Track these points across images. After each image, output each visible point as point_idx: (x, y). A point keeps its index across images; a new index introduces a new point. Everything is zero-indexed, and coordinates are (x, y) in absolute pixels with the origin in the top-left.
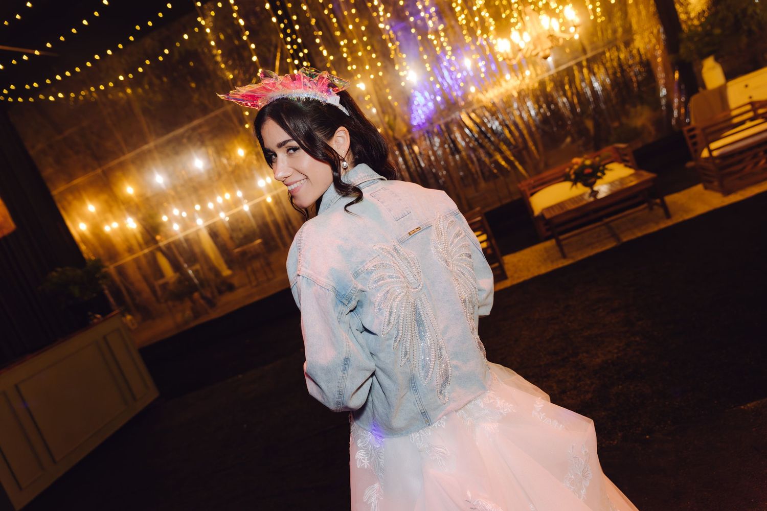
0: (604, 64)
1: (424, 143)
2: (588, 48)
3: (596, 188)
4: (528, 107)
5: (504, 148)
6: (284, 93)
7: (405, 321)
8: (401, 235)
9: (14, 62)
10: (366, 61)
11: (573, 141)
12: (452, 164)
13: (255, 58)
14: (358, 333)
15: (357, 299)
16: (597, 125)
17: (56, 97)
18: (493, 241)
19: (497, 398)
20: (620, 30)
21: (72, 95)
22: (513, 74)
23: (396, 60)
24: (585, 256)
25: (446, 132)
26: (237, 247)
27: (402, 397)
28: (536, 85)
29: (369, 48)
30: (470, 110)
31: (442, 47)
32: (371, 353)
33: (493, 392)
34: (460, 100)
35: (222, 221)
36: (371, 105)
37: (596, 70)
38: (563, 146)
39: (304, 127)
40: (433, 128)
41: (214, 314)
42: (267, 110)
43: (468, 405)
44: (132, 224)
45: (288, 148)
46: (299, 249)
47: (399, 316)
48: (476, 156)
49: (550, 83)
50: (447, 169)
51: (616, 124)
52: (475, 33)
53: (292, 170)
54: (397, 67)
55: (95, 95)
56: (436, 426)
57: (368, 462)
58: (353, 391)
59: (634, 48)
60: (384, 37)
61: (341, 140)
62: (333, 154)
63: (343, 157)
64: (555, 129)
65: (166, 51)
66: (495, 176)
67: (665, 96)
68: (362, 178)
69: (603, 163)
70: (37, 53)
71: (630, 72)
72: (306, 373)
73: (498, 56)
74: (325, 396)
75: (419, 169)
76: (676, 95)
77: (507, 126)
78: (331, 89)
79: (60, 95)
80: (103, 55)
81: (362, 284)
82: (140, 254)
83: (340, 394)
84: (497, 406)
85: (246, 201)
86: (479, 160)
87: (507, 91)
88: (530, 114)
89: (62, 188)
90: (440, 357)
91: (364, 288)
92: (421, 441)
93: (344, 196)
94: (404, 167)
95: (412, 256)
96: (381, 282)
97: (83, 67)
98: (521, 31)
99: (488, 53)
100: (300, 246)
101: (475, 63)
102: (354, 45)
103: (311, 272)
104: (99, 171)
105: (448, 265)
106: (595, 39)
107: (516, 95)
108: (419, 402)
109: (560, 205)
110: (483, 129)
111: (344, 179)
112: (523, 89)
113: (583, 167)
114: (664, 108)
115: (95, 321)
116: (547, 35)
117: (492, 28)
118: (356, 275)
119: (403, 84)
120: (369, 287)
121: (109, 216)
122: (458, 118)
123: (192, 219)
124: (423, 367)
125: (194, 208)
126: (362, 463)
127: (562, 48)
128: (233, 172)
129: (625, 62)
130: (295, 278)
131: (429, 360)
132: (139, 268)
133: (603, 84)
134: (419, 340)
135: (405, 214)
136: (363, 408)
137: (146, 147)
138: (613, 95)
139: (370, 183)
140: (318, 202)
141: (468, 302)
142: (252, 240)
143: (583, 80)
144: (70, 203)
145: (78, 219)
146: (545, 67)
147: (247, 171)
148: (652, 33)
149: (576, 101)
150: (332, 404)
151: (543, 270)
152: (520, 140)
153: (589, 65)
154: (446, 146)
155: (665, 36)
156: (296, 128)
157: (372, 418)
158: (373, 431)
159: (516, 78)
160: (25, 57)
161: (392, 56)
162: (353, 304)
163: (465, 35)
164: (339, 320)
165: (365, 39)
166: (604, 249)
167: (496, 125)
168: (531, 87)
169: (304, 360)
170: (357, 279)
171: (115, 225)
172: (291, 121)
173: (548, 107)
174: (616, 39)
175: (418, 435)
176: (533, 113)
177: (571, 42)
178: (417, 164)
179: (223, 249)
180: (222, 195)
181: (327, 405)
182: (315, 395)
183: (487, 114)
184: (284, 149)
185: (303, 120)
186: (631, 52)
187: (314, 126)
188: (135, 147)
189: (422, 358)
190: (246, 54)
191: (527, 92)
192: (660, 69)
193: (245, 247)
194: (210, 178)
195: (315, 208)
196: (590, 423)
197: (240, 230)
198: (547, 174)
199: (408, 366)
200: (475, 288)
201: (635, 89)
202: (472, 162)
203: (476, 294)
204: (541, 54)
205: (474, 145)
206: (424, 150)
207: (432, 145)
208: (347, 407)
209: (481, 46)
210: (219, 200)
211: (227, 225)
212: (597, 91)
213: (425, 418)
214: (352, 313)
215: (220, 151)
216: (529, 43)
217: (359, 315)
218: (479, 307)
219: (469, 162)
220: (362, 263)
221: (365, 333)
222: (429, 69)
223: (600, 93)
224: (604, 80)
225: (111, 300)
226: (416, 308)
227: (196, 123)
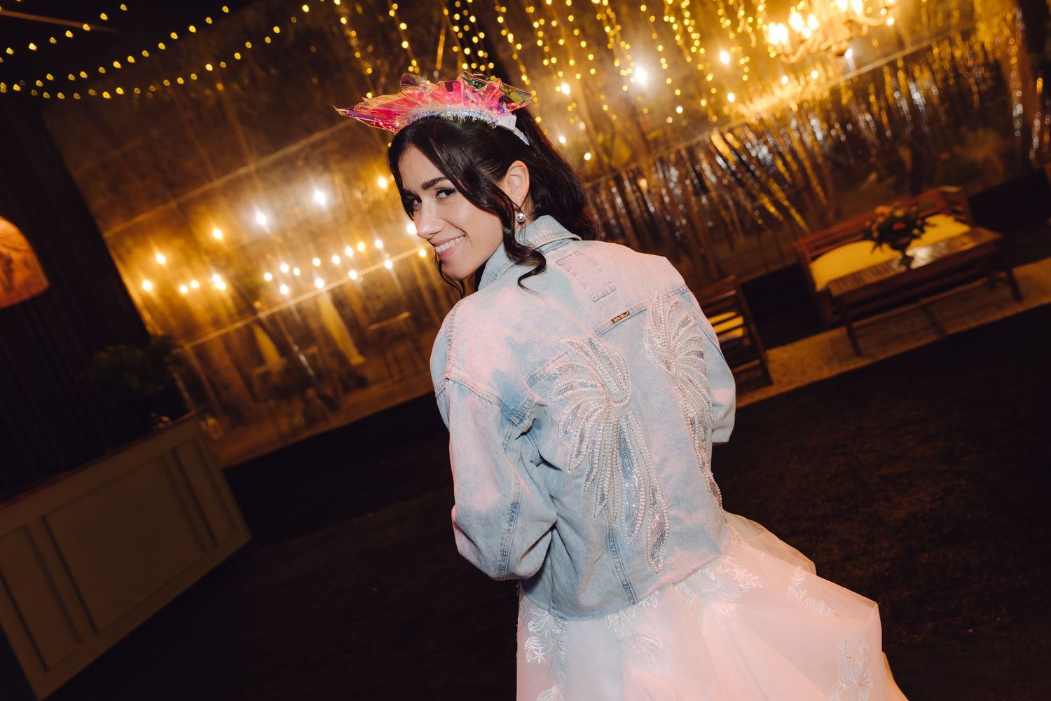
0: (929, 66)
1: (655, 176)
2: (907, 39)
3: (909, 253)
4: (812, 127)
5: (775, 187)
6: (435, 108)
7: (602, 450)
8: (600, 323)
9: (53, 40)
10: (571, 53)
11: (880, 179)
12: (696, 209)
13: (405, 45)
14: (533, 465)
15: (533, 417)
16: (916, 157)
17: (113, 93)
18: (753, 328)
19: (736, 566)
20: (956, 14)
21: (137, 91)
22: (792, 77)
23: (616, 52)
24: (890, 353)
25: (689, 162)
26: (373, 322)
27: (595, 562)
28: (826, 94)
29: (576, 32)
30: (725, 129)
31: (686, 34)
32: (551, 496)
33: (730, 558)
34: (710, 113)
35: (352, 282)
36: (577, 118)
37: (917, 74)
38: (865, 186)
39: (463, 159)
40: (669, 154)
41: (336, 422)
42: (408, 133)
43: (692, 575)
44: (220, 284)
45: (439, 190)
46: (449, 340)
47: (594, 443)
48: (733, 199)
49: (846, 92)
50: (687, 217)
51: (945, 156)
52: (736, 13)
53: (443, 222)
54: (617, 63)
55: (170, 92)
56: (644, 604)
57: (543, 654)
58: (524, 552)
59: (977, 41)
60: (599, 17)
61: (516, 179)
62: (505, 202)
63: (519, 205)
64: (852, 161)
65: (277, 30)
66: (760, 230)
67: (1020, 116)
68: (545, 237)
69: (922, 215)
70: (86, 27)
71: (969, 78)
72: (455, 523)
73: (770, 49)
74: (481, 557)
75: (646, 215)
76: (1038, 114)
77: (781, 155)
78: (504, 105)
79: (120, 91)
80: (183, 32)
81: (540, 395)
82: (231, 328)
83: (505, 555)
84: (735, 578)
85: (387, 255)
86: (737, 204)
87: (782, 101)
88: (816, 137)
89: (118, 227)
90: (653, 504)
91: (544, 401)
92: (621, 626)
93: (518, 263)
94: (624, 211)
95: (617, 354)
96: (569, 393)
97: (153, 50)
98: (804, 13)
99: (754, 44)
100: (451, 336)
101: (736, 58)
102: (554, 28)
103: (465, 375)
104: (173, 204)
105: (669, 368)
106: (918, 27)
107: (795, 108)
108: (619, 570)
109: (855, 276)
110: (744, 158)
111: (519, 239)
112: (806, 101)
113: (892, 219)
114: (1018, 134)
115: (161, 426)
116: (844, 20)
117: (761, 8)
118: (533, 381)
119: (625, 88)
120: (551, 399)
121: (186, 270)
122: (707, 140)
123: (308, 279)
124: (627, 519)
125: (312, 263)
126: (534, 655)
127: (868, 39)
128: (370, 212)
129: (961, 63)
130: (443, 383)
131: (636, 508)
132: (228, 349)
133: (928, 96)
134: (622, 478)
135: (607, 291)
136: (538, 575)
137: (242, 171)
138: (941, 111)
139: (557, 244)
140: (479, 271)
141: (697, 423)
142: (395, 314)
143: (897, 88)
144: (129, 252)
145: (141, 275)
146: (841, 68)
147: (390, 211)
148: (1005, 19)
149: (885, 119)
150: (492, 569)
151: (826, 373)
152: (799, 176)
153: (908, 66)
154: (688, 182)
155: (1023, 26)
156: (451, 162)
157: (550, 591)
158: (552, 610)
159: (796, 82)
160: (69, 34)
161: (610, 46)
162: (527, 423)
163: (721, 16)
164: (505, 447)
165: (571, 18)
166: (919, 344)
167: (763, 152)
168: (818, 98)
169: (453, 503)
170: (533, 387)
171: (195, 284)
172: (444, 151)
173: (843, 127)
174: (949, 28)
175: (617, 617)
176: (819, 136)
177: (879, 31)
178: (643, 208)
179: (352, 324)
180: (353, 244)
181: (485, 570)
182: (468, 555)
183: (751, 136)
184: (432, 191)
185: (461, 149)
186: (971, 47)
187: (478, 159)
188: (226, 170)
189: (625, 505)
190: (394, 36)
191: (812, 105)
192: (1014, 75)
193: (384, 324)
194: (336, 220)
195: (474, 280)
196: (872, 607)
197: (378, 297)
198: (837, 229)
199: (605, 516)
200: (708, 402)
201: (975, 104)
202: (727, 207)
203: (709, 411)
204: (835, 49)
205: (729, 181)
206: (654, 187)
207: (666, 180)
208: (513, 574)
209: (745, 34)
210: (349, 252)
211: (360, 289)
212: (917, 106)
213: (629, 593)
214: (525, 436)
215: (351, 180)
216: (817, 31)
217: (535, 440)
218: (712, 431)
219: (720, 207)
220: (541, 363)
221: (543, 466)
222: (665, 66)
223: (922, 108)
224: (929, 90)
225: (186, 395)
226: (620, 432)
227: (317, 136)
